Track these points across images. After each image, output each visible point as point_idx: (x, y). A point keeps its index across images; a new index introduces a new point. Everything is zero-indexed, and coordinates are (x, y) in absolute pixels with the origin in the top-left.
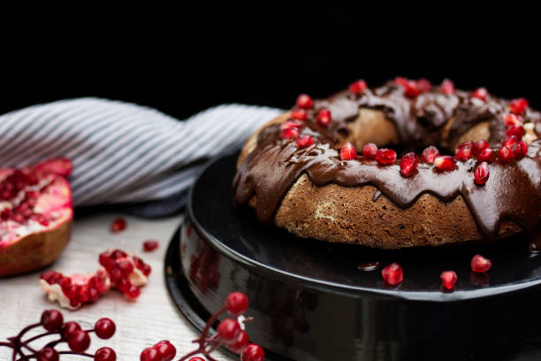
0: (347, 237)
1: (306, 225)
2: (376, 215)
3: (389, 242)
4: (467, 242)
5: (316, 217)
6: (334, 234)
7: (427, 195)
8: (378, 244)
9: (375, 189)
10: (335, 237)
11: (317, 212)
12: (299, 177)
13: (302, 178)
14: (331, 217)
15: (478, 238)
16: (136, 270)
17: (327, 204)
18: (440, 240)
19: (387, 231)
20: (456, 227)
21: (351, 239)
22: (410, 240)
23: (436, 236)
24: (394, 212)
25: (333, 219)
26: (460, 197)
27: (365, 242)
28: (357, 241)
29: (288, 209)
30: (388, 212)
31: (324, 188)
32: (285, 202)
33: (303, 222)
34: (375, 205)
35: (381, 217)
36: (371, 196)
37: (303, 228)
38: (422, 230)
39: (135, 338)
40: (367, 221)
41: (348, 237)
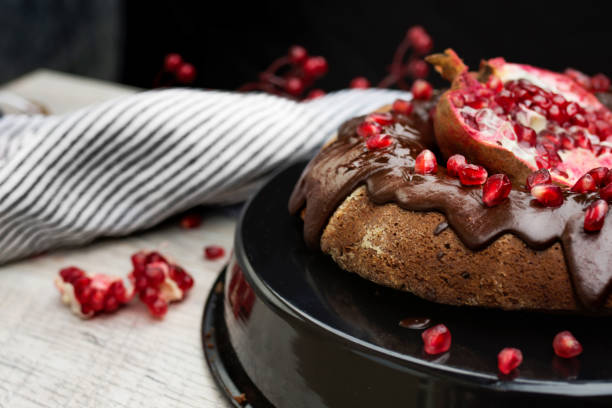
0: (392, 278)
1: (352, 255)
2: (434, 254)
3: (446, 294)
4: (555, 310)
5: (363, 245)
6: (377, 272)
7: (510, 237)
8: (429, 294)
9: (442, 218)
10: (378, 276)
11: (365, 239)
12: (354, 189)
13: (358, 191)
14: (377, 248)
15: (572, 307)
16: (169, 281)
17: (377, 231)
18: (515, 302)
19: (446, 280)
20: (543, 287)
21: (396, 283)
22: (475, 295)
23: (510, 296)
24: (459, 253)
25: (379, 252)
26: (557, 245)
27: (413, 289)
28: (403, 286)
29: (334, 229)
30: (450, 253)
31: (381, 209)
32: (332, 221)
33: (348, 250)
34: (436, 240)
35: (439, 258)
36: (433, 227)
37: (348, 257)
38: (491, 285)
39: (137, 366)
40: (420, 260)
41: (394, 280)
